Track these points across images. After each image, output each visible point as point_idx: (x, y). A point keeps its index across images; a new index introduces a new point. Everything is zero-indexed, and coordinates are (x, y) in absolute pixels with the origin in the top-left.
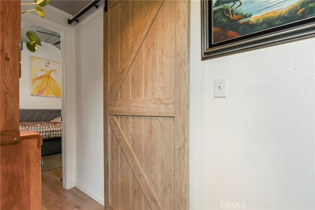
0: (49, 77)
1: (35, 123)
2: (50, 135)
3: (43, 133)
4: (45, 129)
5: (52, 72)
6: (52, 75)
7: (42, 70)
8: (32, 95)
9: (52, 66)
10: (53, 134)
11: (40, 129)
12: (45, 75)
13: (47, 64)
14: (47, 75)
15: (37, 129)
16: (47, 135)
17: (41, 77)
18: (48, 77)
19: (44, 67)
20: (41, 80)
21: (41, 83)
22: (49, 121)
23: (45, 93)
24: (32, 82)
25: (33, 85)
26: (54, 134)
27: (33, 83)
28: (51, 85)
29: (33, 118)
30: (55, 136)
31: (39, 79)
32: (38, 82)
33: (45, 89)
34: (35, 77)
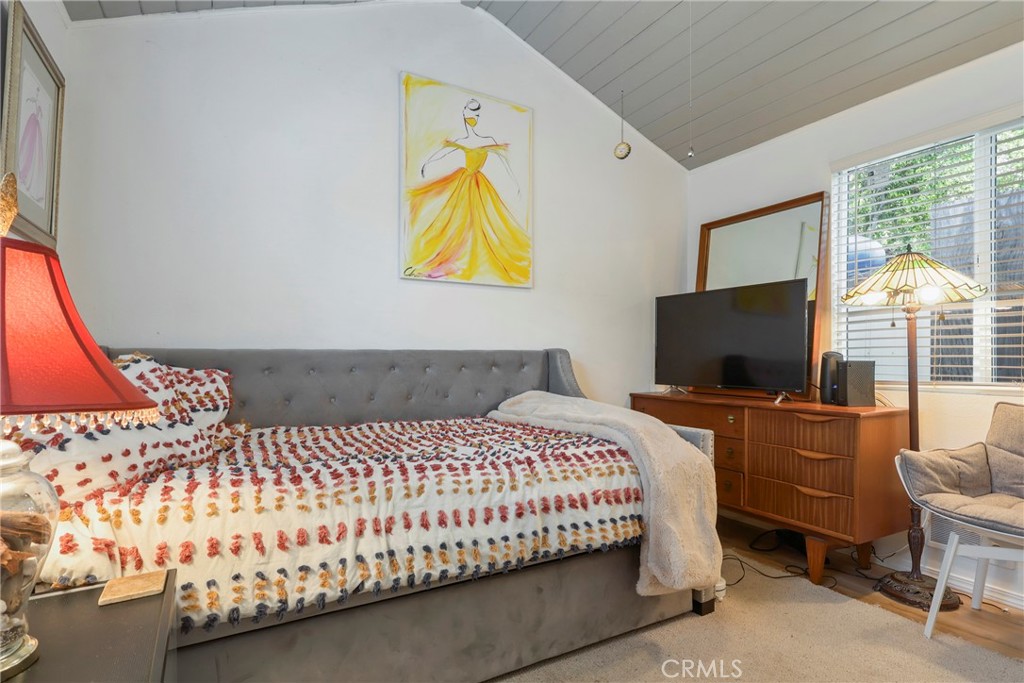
0: (477, 179)
1: (424, 423)
2: (546, 530)
3: (504, 518)
4: (513, 488)
5: (491, 156)
6: (492, 169)
7: (448, 143)
8: (409, 275)
9: (490, 125)
10: (561, 528)
11: (485, 490)
12: (461, 170)
13: (470, 114)
14: (471, 171)
15: (470, 491)
16: (528, 533)
17: (446, 181)
18: (473, 182)
19: (458, 132)
20: (446, 195)
21: (447, 211)
22: (484, 415)
23: (461, 264)
24: (406, 210)
25: (413, 221)
26: (567, 526)
27: (414, 209)
28: (484, 220)
29: (413, 400)
30: (570, 538)
31: (440, 193)
32: (434, 205)
33: (461, 244)
34: (419, 181)
